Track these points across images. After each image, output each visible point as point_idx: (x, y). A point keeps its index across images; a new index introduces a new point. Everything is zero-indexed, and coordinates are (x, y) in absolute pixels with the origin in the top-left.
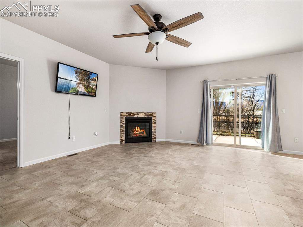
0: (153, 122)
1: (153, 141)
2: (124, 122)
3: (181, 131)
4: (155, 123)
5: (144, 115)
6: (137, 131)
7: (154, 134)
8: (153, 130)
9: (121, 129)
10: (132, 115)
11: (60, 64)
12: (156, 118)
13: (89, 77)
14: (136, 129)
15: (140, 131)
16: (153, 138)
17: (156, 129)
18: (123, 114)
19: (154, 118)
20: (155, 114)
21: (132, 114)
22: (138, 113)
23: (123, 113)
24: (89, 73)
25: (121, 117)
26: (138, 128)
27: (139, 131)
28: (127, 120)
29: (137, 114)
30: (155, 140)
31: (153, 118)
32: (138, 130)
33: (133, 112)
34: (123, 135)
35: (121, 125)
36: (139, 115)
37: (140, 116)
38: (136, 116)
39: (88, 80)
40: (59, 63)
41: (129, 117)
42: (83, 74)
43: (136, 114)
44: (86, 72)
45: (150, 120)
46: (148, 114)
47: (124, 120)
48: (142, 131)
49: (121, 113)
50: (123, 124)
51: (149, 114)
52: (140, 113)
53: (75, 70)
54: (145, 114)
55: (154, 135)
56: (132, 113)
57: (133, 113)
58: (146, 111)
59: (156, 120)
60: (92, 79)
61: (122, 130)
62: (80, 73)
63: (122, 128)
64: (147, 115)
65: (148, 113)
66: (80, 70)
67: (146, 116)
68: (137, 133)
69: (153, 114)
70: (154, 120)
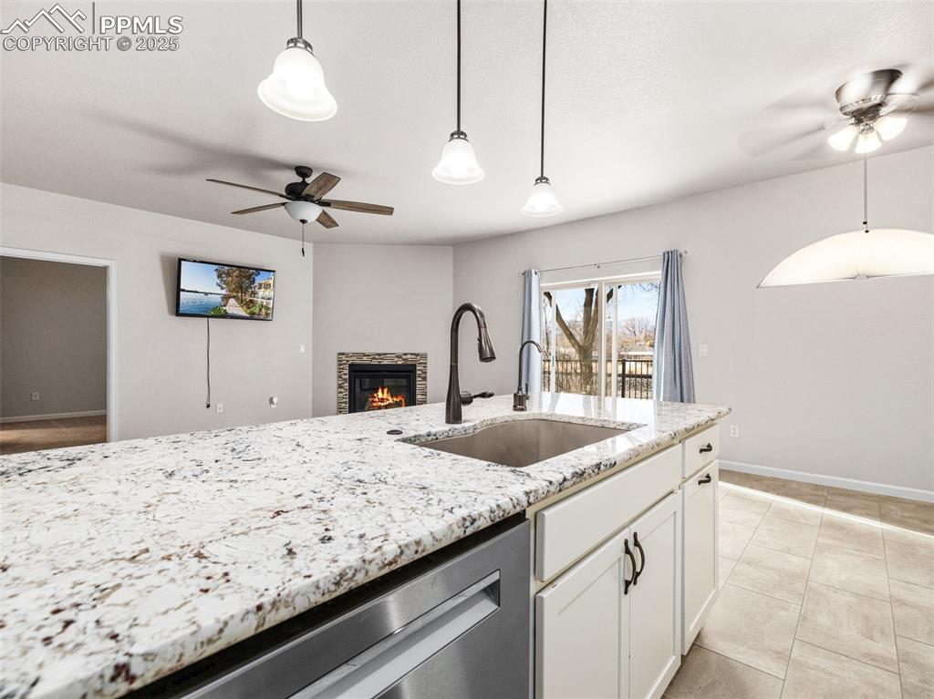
0: (419, 377)
2: (347, 377)
4: (425, 379)
5: (396, 359)
6: (382, 400)
8: (419, 397)
9: (341, 392)
10: (365, 360)
11: (183, 262)
12: (425, 367)
13: (254, 282)
14: (380, 394)
15: (390, 398)
17: (425, 395)
18: (343, 357)
19: (422, 368)
20: (424, 356)
21: (365, 358)
22: (379, 355)
23: (343, 354)
24: (251, 271)
25: (340, 365)
26: (386, 390)
27: (388, 400)
28: (353, 371)
29: (377, 357)
31: (418, 368)
32: (385, 396)
33: (367, 351)
34: (344, 405)
35: (340, 382)
36: (382, 359)
37: (385, 362)
38: (375, 362)
39: (250, 287)
40: (180, 260)
41: (358, 365)
42: (236, 276)
43: (374, 358)
44: (242, 270)
45: (411, 371)
46: (404, 357)
47: (347, 372)
48: (395, 399)
49: (340, 354)
50: (345, 380)
51: (409, 356)
52: (386, 354)
53: (216, 270)
54: (399, 357)
56: (364, 355)
57: (368, 355)
58: (400, 351)
59: (425, 373)
60: (260, 285)
61: (341, 395)
62: (228, 275)
63: (342, 390)
64: (404, 360)
65: (405, 354)
66: (227, 268)
67: (400, 363)
68: (382, 404)
69: (418, 358)
70: (420, 372)
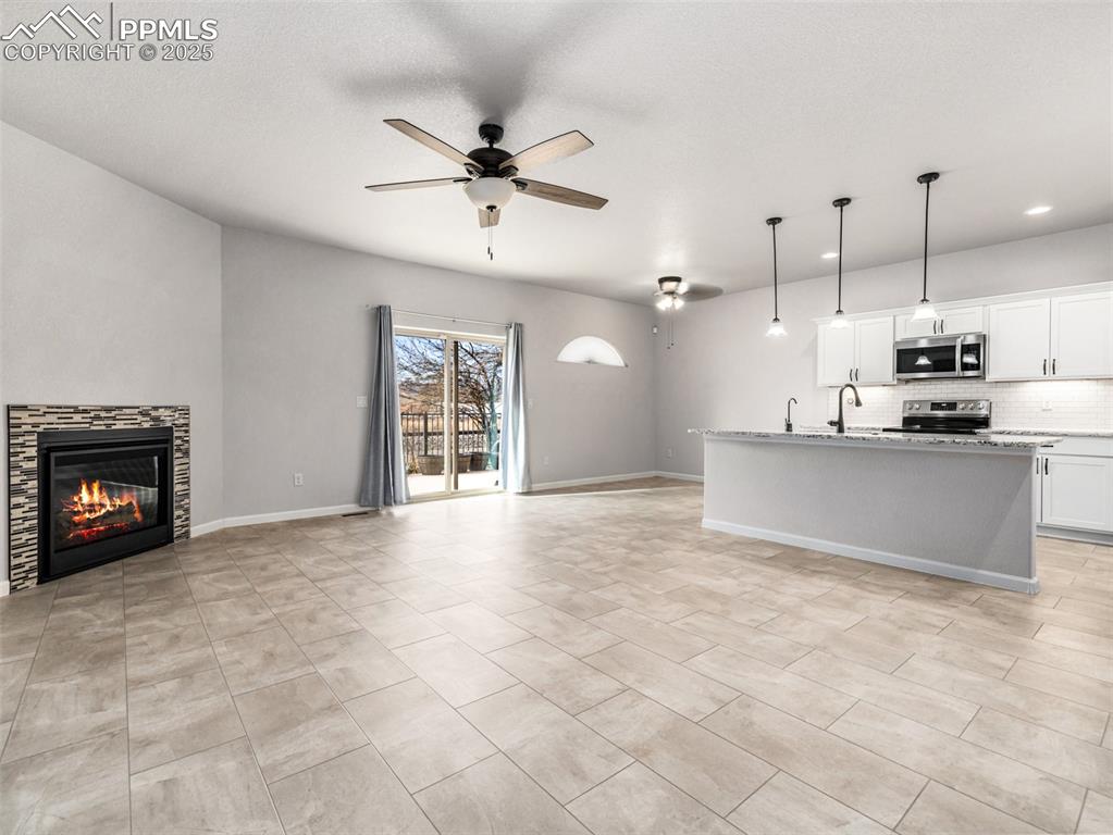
0: (179, 450)
1: (179, 537)
3: (296, 475)
4: (186, 453)
5: (140, 418)
6: (91, 507)
7: (181, 507)
8: (177, 488)
9: (16, 505)
10: (78, 422)
12: (187, 431)
14: (84, 494)
15: (107, 502)
16: (177, 522)
17: (187, 483)
18: (22, 415)
19: (182, 434)
20: (186, 412)
21: (77, 418)
22: (108, 409)
23: (22, 408)
25: (12, 435)
26: (96, 487)
27: (102, 506)
28: (49, 450)
29: (103, 414)
30: (188, 532)
31: (176, 434)
32: (96, 498)
33: (82, 402)
35: (15, 480)
36: (114, 418)
37: (120, 425)
38: (99, 426)
41: (64, 433)
43: (97, 417)
45: (165, 441)
46: (154, 413)
47: (33, 452)
48: (118, 502)
49: (12, 408)
50: (27, 472)
51: (161, 412)
52: (121, 408)
54: (144, 414)
55: (181, 512)
56: (77, 410)
57: (85, 411)
58: (146, 402)
59: (188, 443)
63: (20, 498)
64: (153, 419)
65: (156, 408)
67: (146, 425)
68: (93, 516)
69: (177, 415)
70: (178, 442)
